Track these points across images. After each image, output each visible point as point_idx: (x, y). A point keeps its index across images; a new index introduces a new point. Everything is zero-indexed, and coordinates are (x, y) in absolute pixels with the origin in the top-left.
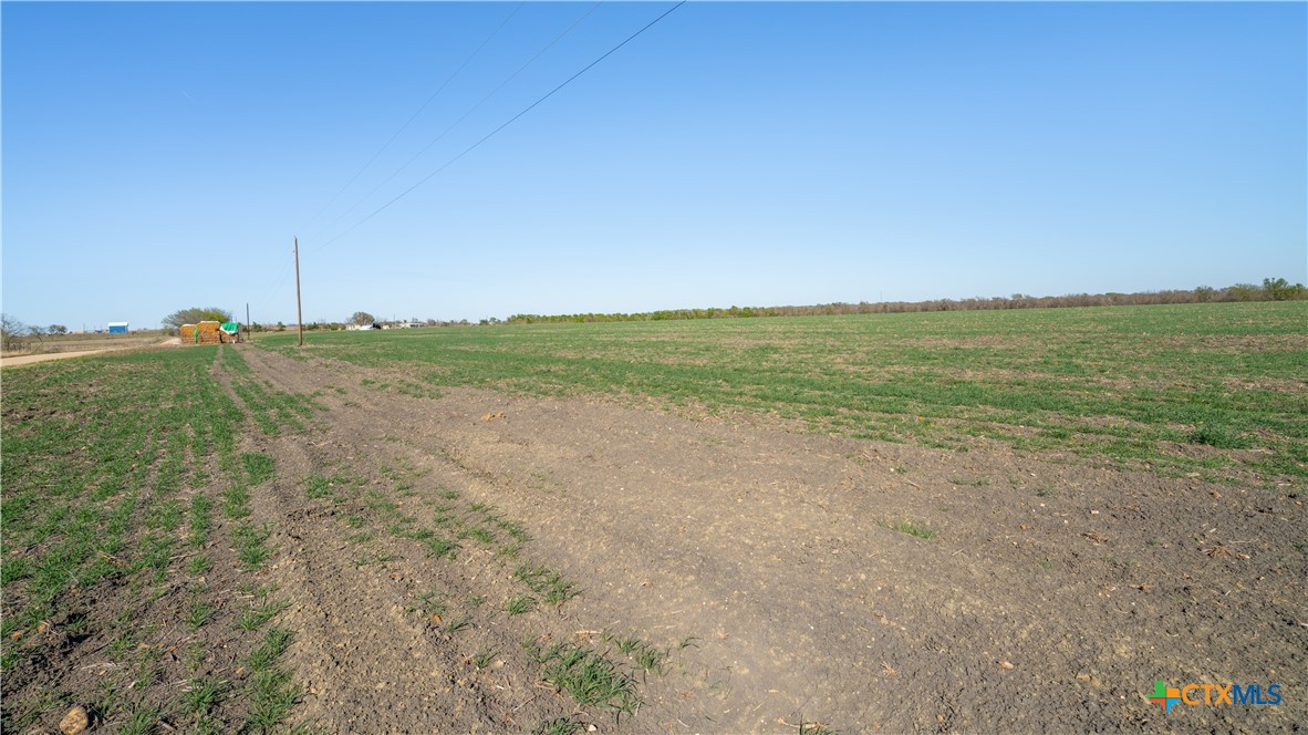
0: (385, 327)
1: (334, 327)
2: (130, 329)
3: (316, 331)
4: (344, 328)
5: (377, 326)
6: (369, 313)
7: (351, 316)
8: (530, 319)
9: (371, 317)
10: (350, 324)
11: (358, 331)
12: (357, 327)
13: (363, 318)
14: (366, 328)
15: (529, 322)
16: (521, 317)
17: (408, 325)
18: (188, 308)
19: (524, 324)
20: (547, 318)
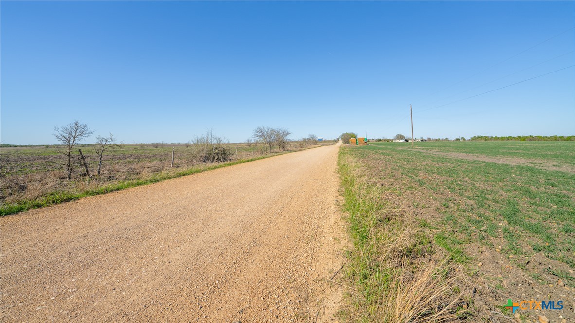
0: (410, 141)
1: (387, 140)
2: (323, 140)
3: (382, 142)
4: (392, 141)
5: (406, 140)
6: (403, 135)
7: (395, 136)
8: (486, 139)
9: (404, 136)
10: (394, 139)
11: (398, 142)
12: (398, 141)
13: (400, 137)
14: (402, 141)
15: (486, 140)
16: (481, 137)
17: (420, 140)
18: (345, 133)
19: (483, 141)
20: (498, 138)
